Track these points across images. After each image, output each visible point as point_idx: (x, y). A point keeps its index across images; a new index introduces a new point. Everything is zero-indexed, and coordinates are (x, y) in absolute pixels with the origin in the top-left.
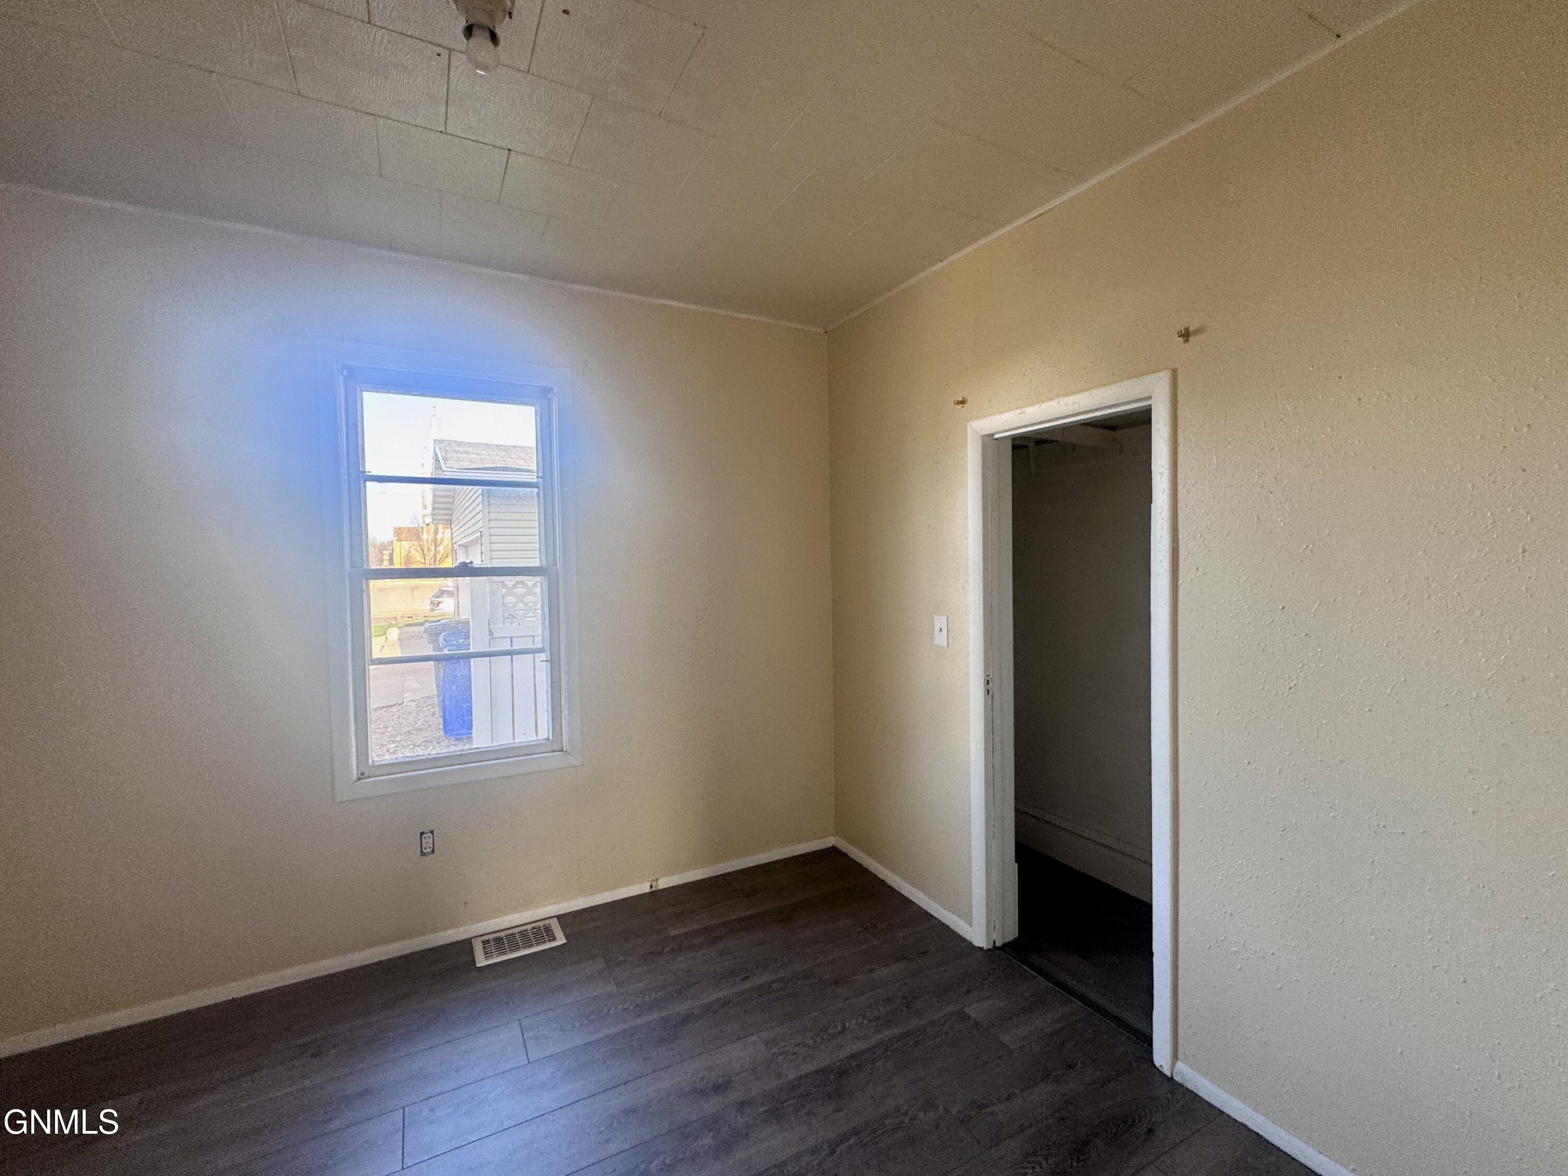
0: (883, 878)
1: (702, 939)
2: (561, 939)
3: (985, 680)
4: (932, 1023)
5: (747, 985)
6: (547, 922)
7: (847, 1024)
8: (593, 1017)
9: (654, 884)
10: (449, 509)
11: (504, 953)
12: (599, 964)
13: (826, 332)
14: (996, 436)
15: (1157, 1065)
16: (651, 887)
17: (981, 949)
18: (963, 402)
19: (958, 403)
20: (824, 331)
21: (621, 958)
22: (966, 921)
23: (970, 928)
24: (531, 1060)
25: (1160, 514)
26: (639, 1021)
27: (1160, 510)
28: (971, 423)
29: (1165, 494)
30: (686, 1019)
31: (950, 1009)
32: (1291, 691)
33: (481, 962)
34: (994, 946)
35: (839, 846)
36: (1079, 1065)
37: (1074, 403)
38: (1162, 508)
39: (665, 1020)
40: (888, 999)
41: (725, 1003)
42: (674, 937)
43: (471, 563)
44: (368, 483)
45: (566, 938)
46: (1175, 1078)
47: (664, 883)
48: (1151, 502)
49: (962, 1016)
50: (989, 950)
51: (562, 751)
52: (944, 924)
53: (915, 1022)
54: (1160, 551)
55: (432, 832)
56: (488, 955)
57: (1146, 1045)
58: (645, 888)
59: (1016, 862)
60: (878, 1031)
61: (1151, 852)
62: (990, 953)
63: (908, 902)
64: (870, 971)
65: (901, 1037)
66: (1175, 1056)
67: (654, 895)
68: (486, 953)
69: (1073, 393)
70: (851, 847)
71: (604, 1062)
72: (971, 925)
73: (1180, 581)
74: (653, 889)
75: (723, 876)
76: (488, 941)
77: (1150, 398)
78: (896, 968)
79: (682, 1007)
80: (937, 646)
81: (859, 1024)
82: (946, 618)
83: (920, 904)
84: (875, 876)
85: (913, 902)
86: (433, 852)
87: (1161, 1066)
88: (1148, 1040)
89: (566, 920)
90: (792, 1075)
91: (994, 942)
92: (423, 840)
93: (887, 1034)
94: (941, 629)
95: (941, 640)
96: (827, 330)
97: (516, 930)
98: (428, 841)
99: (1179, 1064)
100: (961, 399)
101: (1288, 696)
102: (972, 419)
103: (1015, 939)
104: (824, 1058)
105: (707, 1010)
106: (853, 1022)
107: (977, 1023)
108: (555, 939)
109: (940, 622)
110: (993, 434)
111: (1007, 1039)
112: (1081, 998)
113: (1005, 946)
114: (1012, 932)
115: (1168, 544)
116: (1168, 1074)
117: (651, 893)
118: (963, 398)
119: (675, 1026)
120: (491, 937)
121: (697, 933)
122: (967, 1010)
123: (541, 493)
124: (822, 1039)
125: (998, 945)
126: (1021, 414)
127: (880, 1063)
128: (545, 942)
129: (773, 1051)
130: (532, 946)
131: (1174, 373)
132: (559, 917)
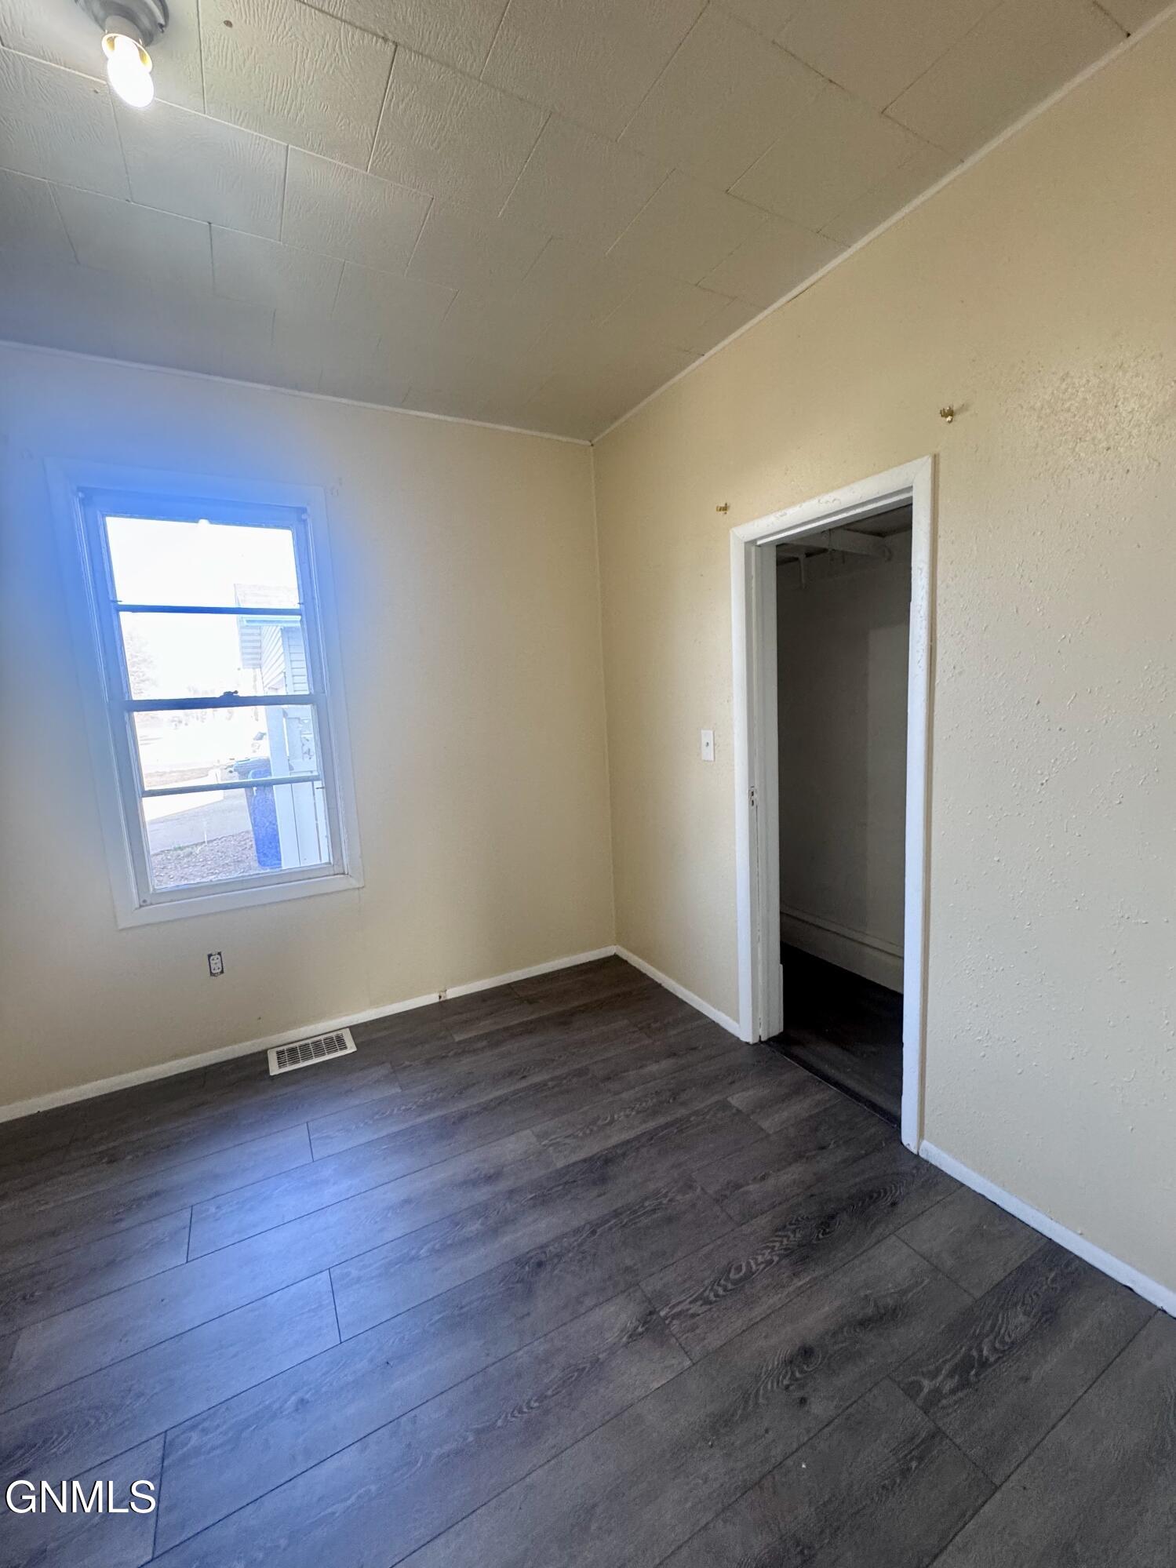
0: (659, 982)
1: (485, 1043)
2: (351, 1048)
3: (749, 791)
4: (696, 1113)
5: (524, 1084)
6: (339, 1032)
7: (616, 1116)
8: (377, 1117)
9: (443, 994)
10: (257, 653)
11: (298, 1062)
12: (383, 1071)
13: (592, 445)
14: (759, 543)
15: (905, 1143)
16: (440, 997)
17: (747, 1043)
18: (725, 509)
19: (720, 510)
20: (590, 444)
21: (407, 1063)
22: (734, 1020)
23: (737, 1025)
24: (315, 1159)
25: (919, 612)
26: (420, 1120)
27: (919, 607)
28: (733, 529)
29: (924, 590)
30: (463, 1117)
31: (716, 1098)
32: (1043, 787)
33: (275, 1070)
34: (760, 1040)
35: (620, 954)
36: (831, 1146)
37: (835, 500)
38: (921, 606)
39: (445, 1118)
40: (656, 1092)
41: (502, 1101)
42: (460, 1043)
43: (236, 692)
44: (122, 614)
45: (357, 1047)
46: (920, 1154)
47: (452, 993)
48: (910, 601)
49: (725, 1106)
50: (755, 1044)
51: (344, 874)
52: (714, 1022)
53: (682, 1112)
54: (918, 651)
55: (219, 954)
56: (281, 1064)
57: (896, 1126)
58: (432, 998)
59: (781, 963)
60: (645, 1122)
61: (903, 947)
62: (755, 1047)
63: (681, 1003)
64: (641, 1067)
65: (667, 1125)
66: (921, 1135)
67: (443, 1006)
68: (279, 1063)
69: (833, 489)
70: (630, 954)
71: (384, 1159)
72: (738, 1021)
73: (937, 682)
74: (441, 1000)
75: (509, 986)
76: (282, 1052)
77: (910, 489)
78: (666, 1064)
79: (462, 1105)
80: (705, 761)
81: (627, 1116)
82: (712, 732)
83: (691, 1004)
84: (652, 980)
85: (686, 1003)
86: (222, 972)
87: (909, 1145)
88: (895, 1121)
89: (355, 1030)
90: (560, 1164)
91: (760, 1037)
92: (211, 962)
93: (651, 1125)
94: (708, 744)
95: (708, 754)
96: (593, 442)
97: (309, 1041)
98: (215, 960)
99: (925, 1143)
100: (723, 505)
101: (1039, 793)
102: (735, 525)
103: (781, 1034)
104: (592, 1148)
105: (485, 1108)
106: (622, 1114)
107: (739, 1111)
108: (346, 1048)
109: (707, 736)
110: (755, 541)
111: (765, 1124)
112: (837, 1084)
113: (771, 1041)
114: (777, 1027)
115: (926, 643)
116: (915, 1152)
117: (440, 1003)
118: (726, 504)
119: (454, 1123)
120: (285, 1048)
121: (479, 1038)
122: (729, 1099)
123: (304, 619)
124: (591, 1130)
125: (762, 1040)
126: (781, 516)
127: (644, 1150)
128: (336, 1051)
129: (543, 1143)
130: (324, 1054)
131: (936, 459)
132: (351, 1028)
